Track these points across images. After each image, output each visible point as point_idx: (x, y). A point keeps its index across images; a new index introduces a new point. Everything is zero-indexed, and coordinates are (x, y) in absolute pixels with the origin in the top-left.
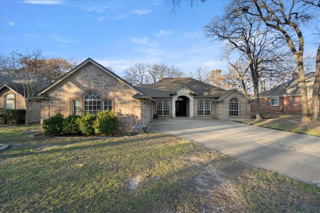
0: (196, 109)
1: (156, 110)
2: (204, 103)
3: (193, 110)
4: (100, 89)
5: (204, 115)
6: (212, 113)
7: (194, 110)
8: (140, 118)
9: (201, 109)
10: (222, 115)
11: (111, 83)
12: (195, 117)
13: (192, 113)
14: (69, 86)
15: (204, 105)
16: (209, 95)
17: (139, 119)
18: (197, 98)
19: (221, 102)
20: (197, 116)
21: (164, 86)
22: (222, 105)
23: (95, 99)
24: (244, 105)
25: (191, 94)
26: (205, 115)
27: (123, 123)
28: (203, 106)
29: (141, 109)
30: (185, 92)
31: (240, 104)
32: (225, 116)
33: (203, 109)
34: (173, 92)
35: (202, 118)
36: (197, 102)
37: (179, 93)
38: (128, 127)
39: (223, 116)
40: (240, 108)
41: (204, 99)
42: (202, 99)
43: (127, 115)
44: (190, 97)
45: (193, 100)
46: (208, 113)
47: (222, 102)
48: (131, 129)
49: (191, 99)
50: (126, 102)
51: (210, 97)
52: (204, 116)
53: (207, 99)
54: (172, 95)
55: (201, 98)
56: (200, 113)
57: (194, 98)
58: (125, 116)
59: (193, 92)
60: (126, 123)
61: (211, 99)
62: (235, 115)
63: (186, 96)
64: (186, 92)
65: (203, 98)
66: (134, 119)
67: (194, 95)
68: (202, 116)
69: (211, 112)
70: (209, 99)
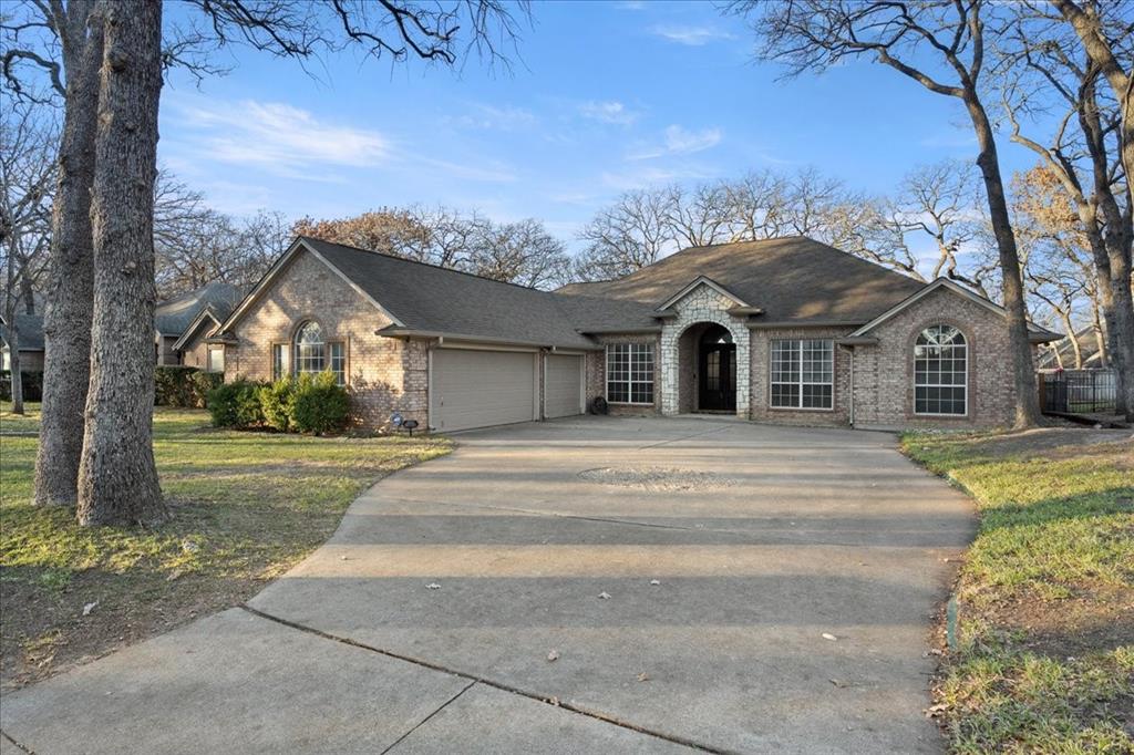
0: (764, 381)
1: (603, 380)
2: (801, 351)
3: (746, 382)
4: (323, 313)
5: (801, 407)
6: (836, 397)
7: (751, 385)
8: (401, 393)
9: (785, 377)
10: (872, 408)
11: (344, 296)
12: (756, 415)
13: (744, 397)
14: (269, 311)
15: (801, 361)
16: (826, 314)
17: (399, 396)
18: (766, 330)
19: (866, 346)
20: (768, 410)
21: (657, 285)
22: (871, 359)
23: (316, 340)
24: (995, 359)
25: (735, 314)
26: (804, 406)
27: (365, 407)
28: (795, 367)
29: (404, 368)
30: (712, 304)
31: (974, 352)
32: (886, 412)
33: (795, 377)
34: (663, 308)
35: (787, 421)
36: (765, 346)
37: (690, 312)
38: (376, 417)
39: (877, 411)
40: (973, 375)
41: (799, 334)
42: (791, 334)
43: (374, 384)
44: (734, 326)
45: (746, 340)
46: (819, 396)
47: (872, 345)
48: (383, 424)
49: (739, 335)
50: (373, 349)
51: (832, 322)
52: (801, 411)
53: (814, 334)
54: (660, 320)
55: (787, 329)
56: (783, 395)
57: (752, 330)
58: (370, 386)
59: (743, 305)
60: (373, 407)
61: (831, 334)
62: (946, 409)
63: (717, 322)
64: (713, 306)
65: (795, 328)
66: (389, 394)
67: (753, 316)
68: (791, 411)
69: (836, 391)
70: (824, 333)
